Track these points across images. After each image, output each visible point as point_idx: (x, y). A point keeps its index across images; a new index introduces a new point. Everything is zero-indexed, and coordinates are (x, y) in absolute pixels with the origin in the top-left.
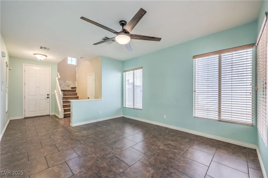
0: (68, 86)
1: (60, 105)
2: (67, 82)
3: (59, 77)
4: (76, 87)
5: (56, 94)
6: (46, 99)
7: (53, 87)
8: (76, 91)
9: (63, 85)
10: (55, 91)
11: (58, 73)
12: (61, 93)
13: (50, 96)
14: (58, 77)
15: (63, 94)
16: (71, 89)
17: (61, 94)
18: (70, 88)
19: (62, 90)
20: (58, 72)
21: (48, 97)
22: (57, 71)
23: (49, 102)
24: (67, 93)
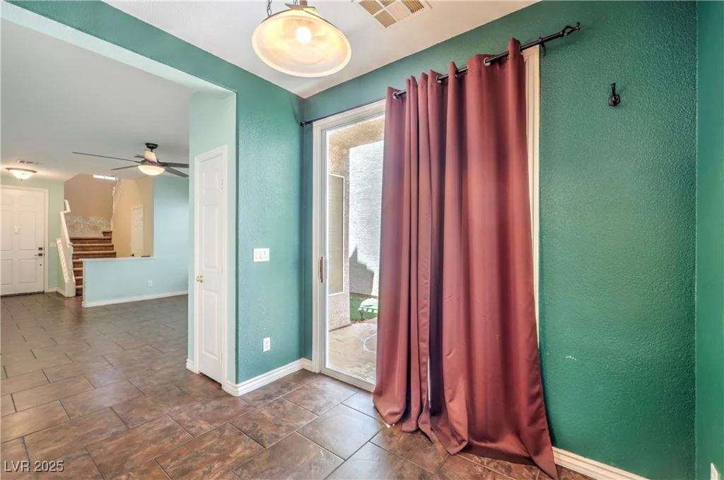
0: (95, 228)
1: (68, 270)
2: (92, 219)
3: (68, 210)
4: (111, 232)
5: (61, 248)
6: (36, 259)
7: (54, 233)
8: (111, 239)
9: (82, 226)
10: (59, 241)
11: (67, 202)
12: (70, 245)
13: (46, 251)
14: (65, 209)
15: (74, 247)
16: (102, 236)
17: (68, 246)
18: (100, 232)
19: (72, 240)
20: (65, 198)
21: (40, 255)
22: (63, 197)
23: (42, 266)
24: (87, 245)
